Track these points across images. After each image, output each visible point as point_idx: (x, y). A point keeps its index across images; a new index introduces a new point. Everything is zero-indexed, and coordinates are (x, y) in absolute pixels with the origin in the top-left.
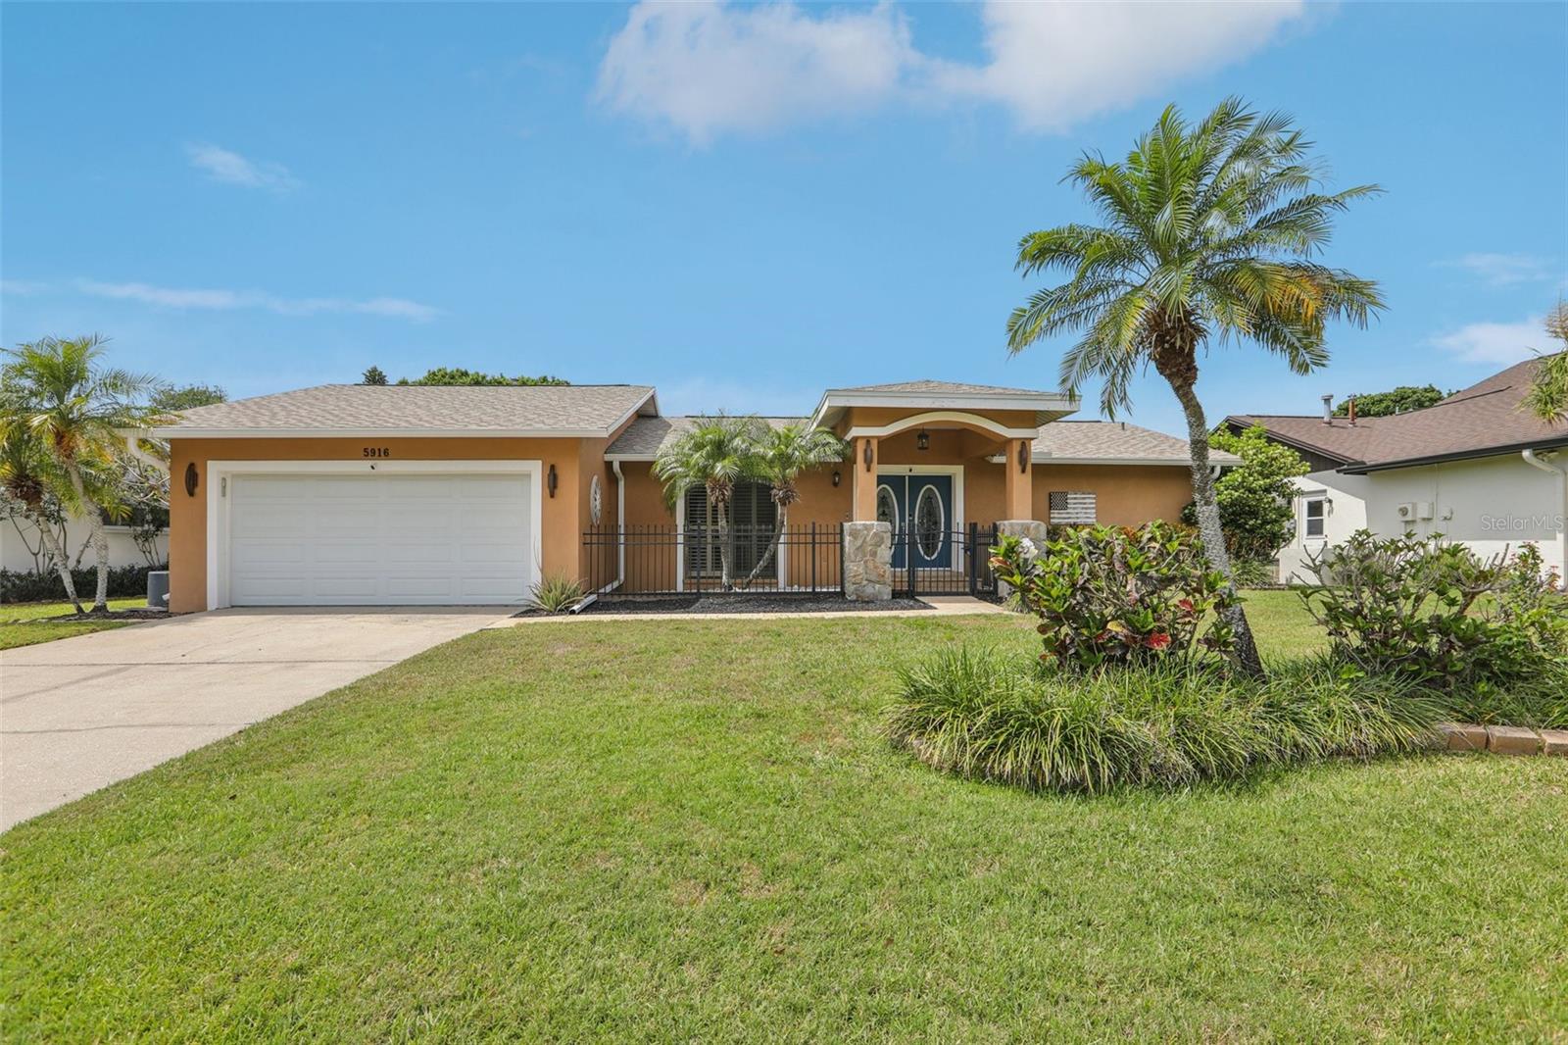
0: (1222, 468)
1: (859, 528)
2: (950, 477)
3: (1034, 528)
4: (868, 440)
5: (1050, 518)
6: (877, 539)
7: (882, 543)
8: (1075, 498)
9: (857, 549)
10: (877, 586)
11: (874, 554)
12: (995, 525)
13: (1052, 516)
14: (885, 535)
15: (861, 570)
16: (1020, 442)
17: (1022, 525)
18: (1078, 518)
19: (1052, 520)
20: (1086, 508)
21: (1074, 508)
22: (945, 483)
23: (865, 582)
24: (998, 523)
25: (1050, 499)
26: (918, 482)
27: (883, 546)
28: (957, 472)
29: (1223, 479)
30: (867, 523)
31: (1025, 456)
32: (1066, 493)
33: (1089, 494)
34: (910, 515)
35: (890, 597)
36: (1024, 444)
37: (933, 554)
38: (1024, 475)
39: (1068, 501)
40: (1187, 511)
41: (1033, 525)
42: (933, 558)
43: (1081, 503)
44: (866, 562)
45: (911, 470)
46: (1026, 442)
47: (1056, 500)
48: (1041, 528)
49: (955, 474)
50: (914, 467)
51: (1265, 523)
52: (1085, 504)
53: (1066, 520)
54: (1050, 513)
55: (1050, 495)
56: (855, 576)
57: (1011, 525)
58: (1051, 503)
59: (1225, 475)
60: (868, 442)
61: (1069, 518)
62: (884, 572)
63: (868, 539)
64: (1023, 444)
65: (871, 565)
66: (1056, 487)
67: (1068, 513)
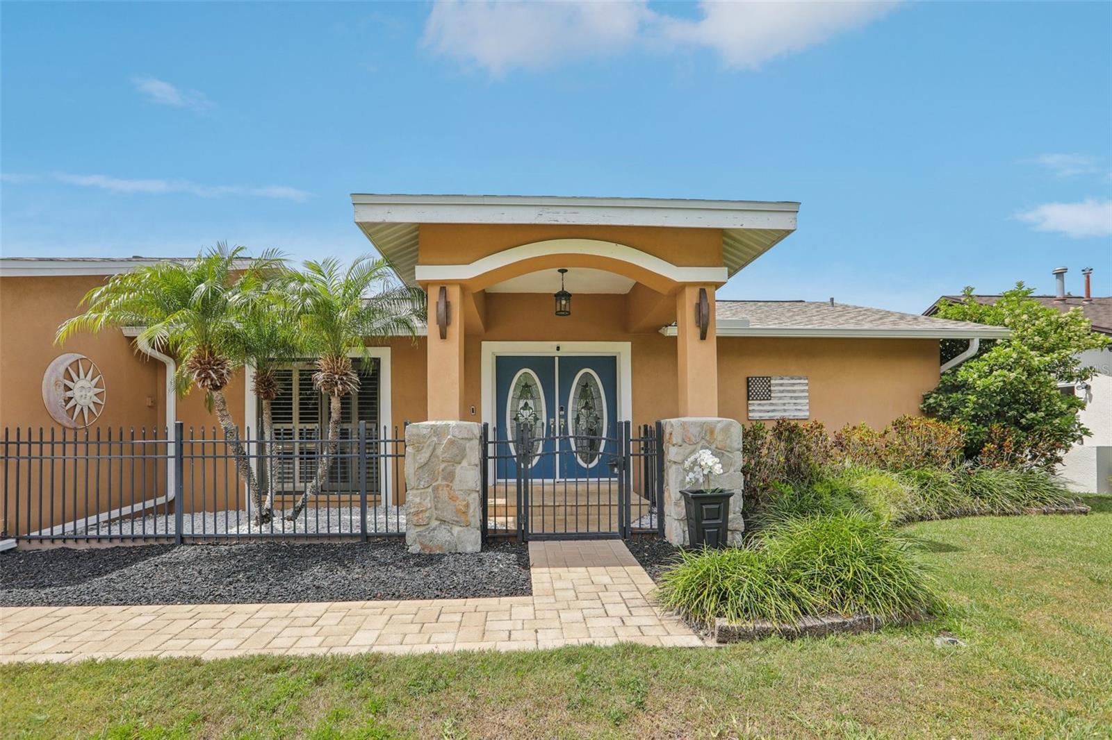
0: (983, 342)
1: (425, 432)
2: (615, 357)
3: (722, 429)
4: (443, 287)
5: (748, 411)
6: (455, 451)
7: (463, 457)
8: (781, 385)
9: (421, 467)
10: (456, 529)
11: (450, 476)
12: (659, 425)
13: (750, 408)
14: (468, 445)
15: (428, 503)
16: (696, 290)
17: (702, 425)
18: (785, 410)
19: (750, 414)
20: (796, 398)
21: (780, 398)
22: (608, 366)
23: (435, 523)
24: (663, 421)
25: (748, 386)
26: (571, 365)
27: (464, 463)
28: (622, 350)
29: (985, 355)
30: (439, 423)
31: (704, 311)
32: (769, 379)
33: (800, 379)
34: (561, 409)
35: (478, 548)
36: (704, 290)
37: (591, 462)
38: (704, 343)
39: (772, 388)
40: (931, 401)
41: (719, 425)
42: (591, 466)
43: (789, 391)
44: (436, 489)
45: (558, 348)
46: (708, 290)
47: (757, 388)
48: (732, 430)
49: (619, 353)
50: (562, 344)
51: (1051, 415)
52: (794, 391)
53: (771, 414)
54: (748, 405)
55: (748, 381)
56: (417, 513)
57: (683, 425)
58: (748, 391)
59: (987, 351)
60: (443, 290)
61: (773, 411)
62: (467, 506)
63: (439, 451)
64: (703, 292)
65: (444, 494)
66: (756, 369)
67: (772, 404)
